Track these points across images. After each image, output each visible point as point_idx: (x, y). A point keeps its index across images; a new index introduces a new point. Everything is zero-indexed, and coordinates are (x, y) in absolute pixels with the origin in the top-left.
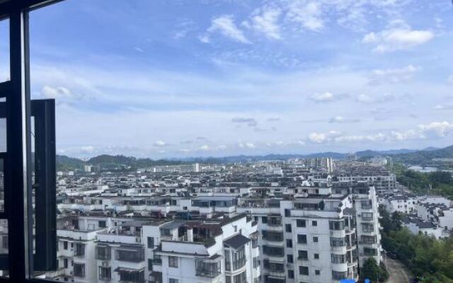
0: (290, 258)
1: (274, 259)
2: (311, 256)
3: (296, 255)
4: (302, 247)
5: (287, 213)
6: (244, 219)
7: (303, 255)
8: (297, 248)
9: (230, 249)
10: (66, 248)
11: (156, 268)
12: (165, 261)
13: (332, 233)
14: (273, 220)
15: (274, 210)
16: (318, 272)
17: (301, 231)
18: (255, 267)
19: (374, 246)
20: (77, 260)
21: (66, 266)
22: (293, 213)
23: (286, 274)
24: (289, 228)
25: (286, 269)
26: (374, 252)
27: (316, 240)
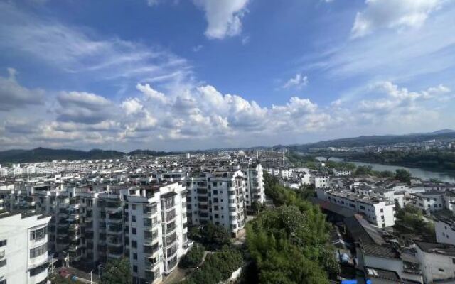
0: (210, 202)
1: (203, 203)
2: (219, 200)
3: (212, 200)
4: (215, 196)
5: (209, 179)
6: (177, 184)
7: (216, 200)
8: (213, 196)
9: (163, 199)
10: (84, 202)
11: (126, 210)
12: (130, 207)
13: (228, 189)
14: (202, 184)
15: (203, 178)
16: (222, 208)
17: (215, 188)
18: (183, 207)
19: (259, 194)
20: (89, 209)
21: (84, 212)
22: (211, 179)
23: (208, 210)
24: (210, 187)
25: (208, 208)
26: (259, 197)
27: (221, 192)
